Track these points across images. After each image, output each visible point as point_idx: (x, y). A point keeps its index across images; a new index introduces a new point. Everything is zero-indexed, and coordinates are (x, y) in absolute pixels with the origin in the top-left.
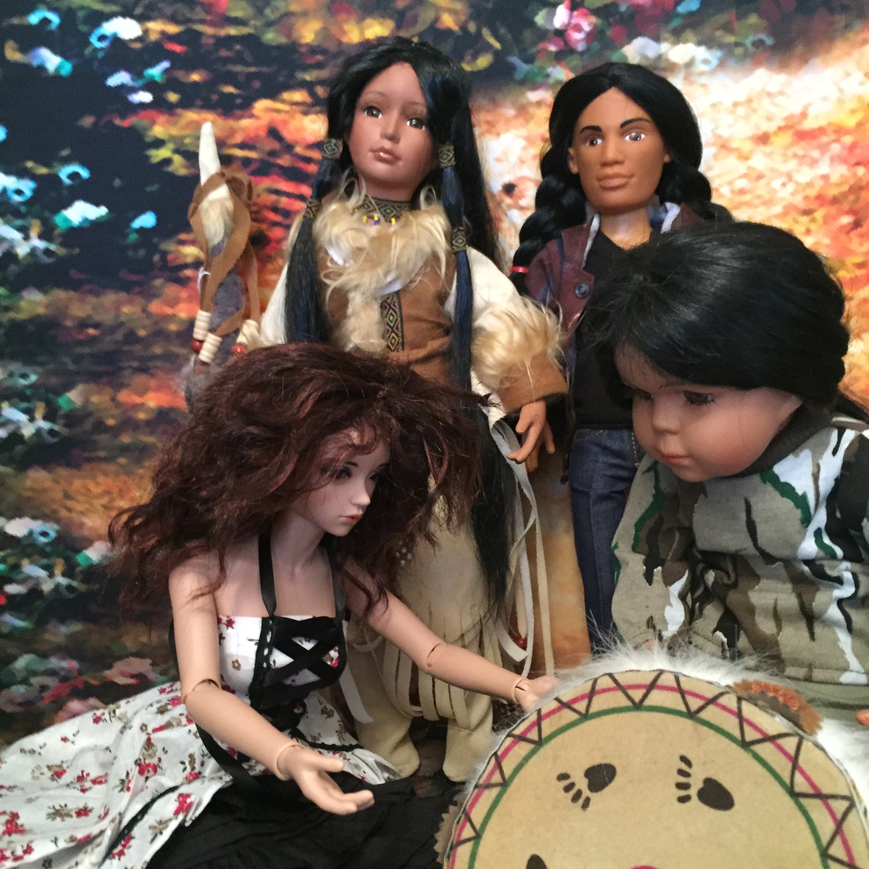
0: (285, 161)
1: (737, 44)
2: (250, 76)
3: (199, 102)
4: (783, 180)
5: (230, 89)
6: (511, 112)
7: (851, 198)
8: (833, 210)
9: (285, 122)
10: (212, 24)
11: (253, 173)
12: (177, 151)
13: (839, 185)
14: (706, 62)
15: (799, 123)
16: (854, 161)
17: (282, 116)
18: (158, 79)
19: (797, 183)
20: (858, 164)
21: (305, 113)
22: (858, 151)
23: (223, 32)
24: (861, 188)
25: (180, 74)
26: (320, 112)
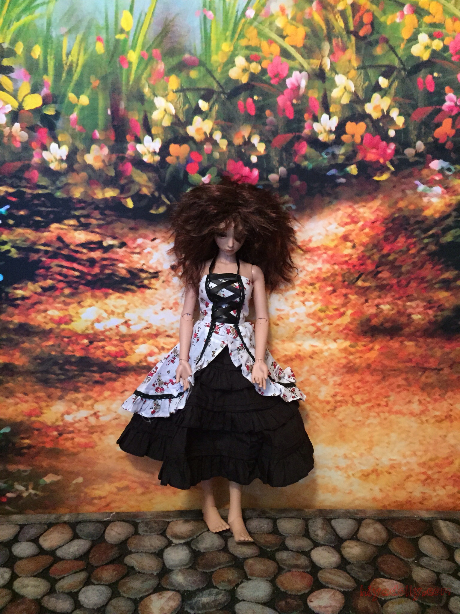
0: (65, 252)
2: (49, 213)
3: (23, 224)
5: (38, 219)
7: (332, 279)
8: (324, 284)
9: (65, 234)
10: (30, 188)
11: (50, 258)
12: (12, 247)
13: (326, 273)
15: (308, 244)
16: (333, 262)
17: (64, 231)
18: (4, 214)
19: (307, 271)
20: (335, 264)
21: (76, 230)
22: (335, 258)
23: (36, 192)
24: (336, 275)
25: (14, 211)
26: (82, 230)
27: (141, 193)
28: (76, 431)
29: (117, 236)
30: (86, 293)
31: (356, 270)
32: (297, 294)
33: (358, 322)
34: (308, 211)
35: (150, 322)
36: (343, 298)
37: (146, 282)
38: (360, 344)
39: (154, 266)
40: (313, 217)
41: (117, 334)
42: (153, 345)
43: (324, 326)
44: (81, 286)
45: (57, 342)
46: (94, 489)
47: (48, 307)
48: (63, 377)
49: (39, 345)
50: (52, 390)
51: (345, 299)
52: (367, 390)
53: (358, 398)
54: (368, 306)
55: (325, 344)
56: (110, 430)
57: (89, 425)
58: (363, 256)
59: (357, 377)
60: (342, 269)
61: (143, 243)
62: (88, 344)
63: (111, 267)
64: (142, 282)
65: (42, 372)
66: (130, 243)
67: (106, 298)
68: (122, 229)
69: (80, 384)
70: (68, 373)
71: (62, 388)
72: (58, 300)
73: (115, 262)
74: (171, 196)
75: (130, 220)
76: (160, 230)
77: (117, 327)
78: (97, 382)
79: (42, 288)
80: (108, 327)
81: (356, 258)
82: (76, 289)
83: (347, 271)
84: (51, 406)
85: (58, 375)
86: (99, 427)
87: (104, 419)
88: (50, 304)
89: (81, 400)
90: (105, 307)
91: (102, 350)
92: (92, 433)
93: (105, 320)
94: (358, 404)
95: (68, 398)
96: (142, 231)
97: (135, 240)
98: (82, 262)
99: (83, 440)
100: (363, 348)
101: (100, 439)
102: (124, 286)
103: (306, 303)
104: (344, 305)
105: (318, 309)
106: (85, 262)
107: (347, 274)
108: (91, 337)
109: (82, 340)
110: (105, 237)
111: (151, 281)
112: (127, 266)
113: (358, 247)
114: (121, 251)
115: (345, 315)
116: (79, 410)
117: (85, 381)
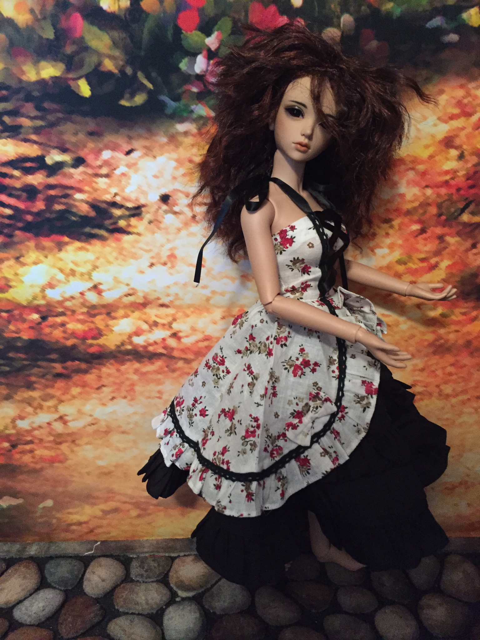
6: (164, 140)
7: (421, 211)
8: (406, 220)
13: (412, 201)
16: (424, 184)
20: (427, 186)
22: (428, 177)
24: (429, 204)
26: (9, 137)
27: (102, 69)
28: (36, 441)
29: (68, 146)
30: (27, 243)
31: (462, 195)
33: (458, 279)
35: (132, 286)
36: (437, 242)
37: (122, 223)
38: (457, 311)
39: (133, 196)
41: (83, 305)
42: (140, 319)
44: (18, 233)
46: (70, 513)
48: (7, 369)
51: (440, 243)
52: (463, 377)
53: (448, 389)
54: (475, 254)
56: (85, 440)
57: (54, 433)
58: (475, 173)
59: (450, 358)
60: (439, 195)
61: (112, 157)
62: (40, 320)
63: (63, 200)
64: (116, 223)
66: (90, 159)
67: (60, 250)
68: (76, 134)
69: (33, 379)
70: (14, 364)
71: (7, 385)
73: (69, 192)
74: (154, 74)
75: (89, 120)
76: (140, 137)
77: (82, 294)
78: (59, 376)
80: (67, 295)
81: (463, 175)
82: (10, 236)
83: (446, 198)
86: (69, 435)
87: (74, 425)
89: (39, 401)
90: (60, 264)
91: (61, 329)
92: (60, 443)
93: (62, 285)
94: (447, 396)
95: (17, 397)
96: (109, 138)
97: (98, 152)
98: (14, 192)
99: (47, 453)
100: (461, 318)
101: (72, 451)
102: (87, 230)
103: (378, 251)
104: (438, 253)
105: (395, 260)
106: (19, 193)
107: (446, 202)
108: (43, 309)
109: (30, 315)
110: (48, 149)
111: (130, 221)
112: (88, 197)
113: (468, 157)
114: (77, 173)
115: (437, 269)
116: (37, 414)
117: (41, 374)
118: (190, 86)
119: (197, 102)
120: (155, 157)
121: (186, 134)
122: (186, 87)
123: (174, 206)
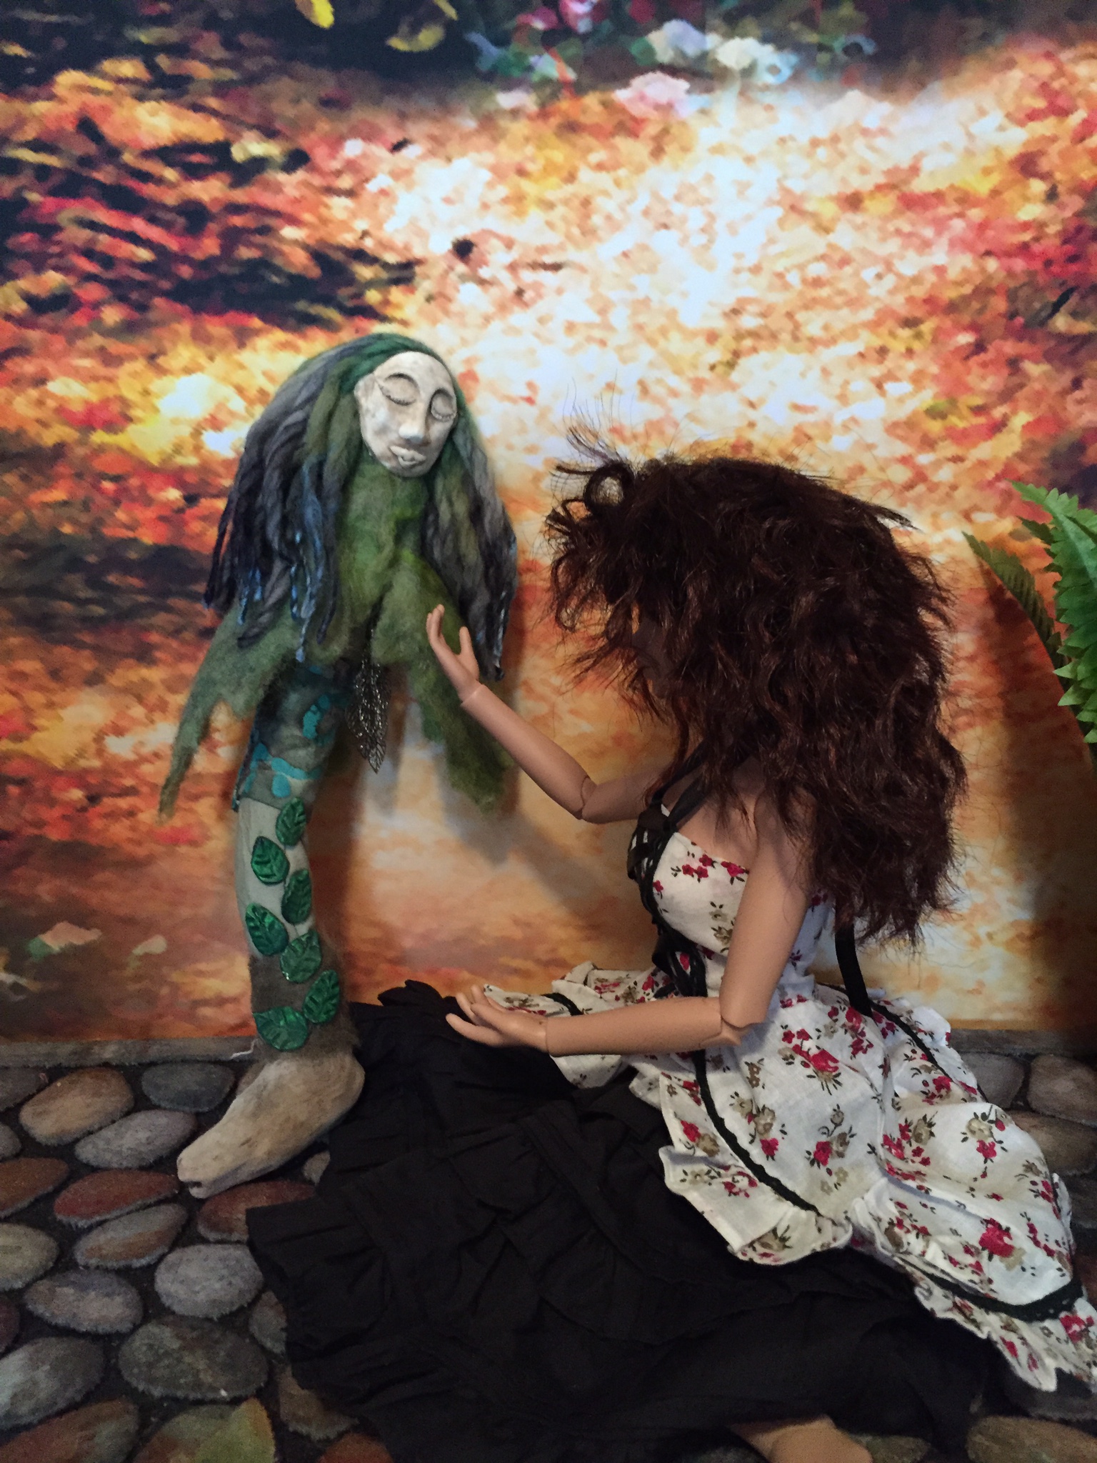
0: (104, 175)
1: (821, 48)
2: (50, 30)
4: (880, 268)
5: (14, 49)
6: (470, 124)
7: (975, 305)
8: (948, 323)
9: (106, 110)
11: (54, 192)
13: (959, 284)
14: (774, 70)
15: (906, 182)
16: (982, 248)
17: (101, 99)
19: (899, 276)
20: (988, 253)
21: (140, 98)
22: (990, 233)
24: (991, 292)
26: (164, 98)
28: (145, 789)
29: (278, 125)
30: (177, 326)
31: (1055, 276)
32: (861, 355)
33: (1046, 454)
34: (913, 65)
36: (1005, 372)
37: (373, 296)
39: (399, 241)
40: (929, 87)
43: (937, 464)
44: (158, 301)
45: (81, 495)
46: (201, 974)
47: (50, 367)
48: (99, 611)
49: (19, 501)
50: (64, 652)
51: (1011, 374)
54: (1080, 402)
55: (937, 527)
58: (1079, 229)
61: (364, 155)
62: (182, 503)
63: (258, 239)
64: (359, 295)
65: (30, 591)
66: (319, 154)
67: (242, 345)
68: (296, 101)
69: (155, 638)
70: (117, 600)
71: (96, 649)
72: (80, 344)
73: (272, 222)
75: (324, 73)
76: (422, 114)
79: (29, 299)
81: (1058, 234)
82: (143, 307)
83: (1024, 279)
84: (63, 706)
85: (82, 603)
86: (218, 777)
87: (231, 755)
88: (56, 358)
89: (160, 691)
90: (239, 376)
92: (196, 797)
93: (237, 422)
95: (116, 679)
96: (359, 114)
97: (336, 143)
98: (160, 214)
101: (221, 819)
102: (301, 305)
103: (889, 386)
104: (1006, 395)
105: (925, 408)
106: (169, 216)
107: (1025, 288)
108: (191, 479)
109: (161, 489)
110: (237, 128)
111: (389, 292)
112: (308, 237)
113: (1064, 198)
114: (291, 183)
115: (1004, 430)
116: (152, 722)
117: (172, 628)
118: (530, 16)
119: (542, 49)
120: (449, 160)
121: (515, 113)
122: (521, 18)
123: (481, 267)
